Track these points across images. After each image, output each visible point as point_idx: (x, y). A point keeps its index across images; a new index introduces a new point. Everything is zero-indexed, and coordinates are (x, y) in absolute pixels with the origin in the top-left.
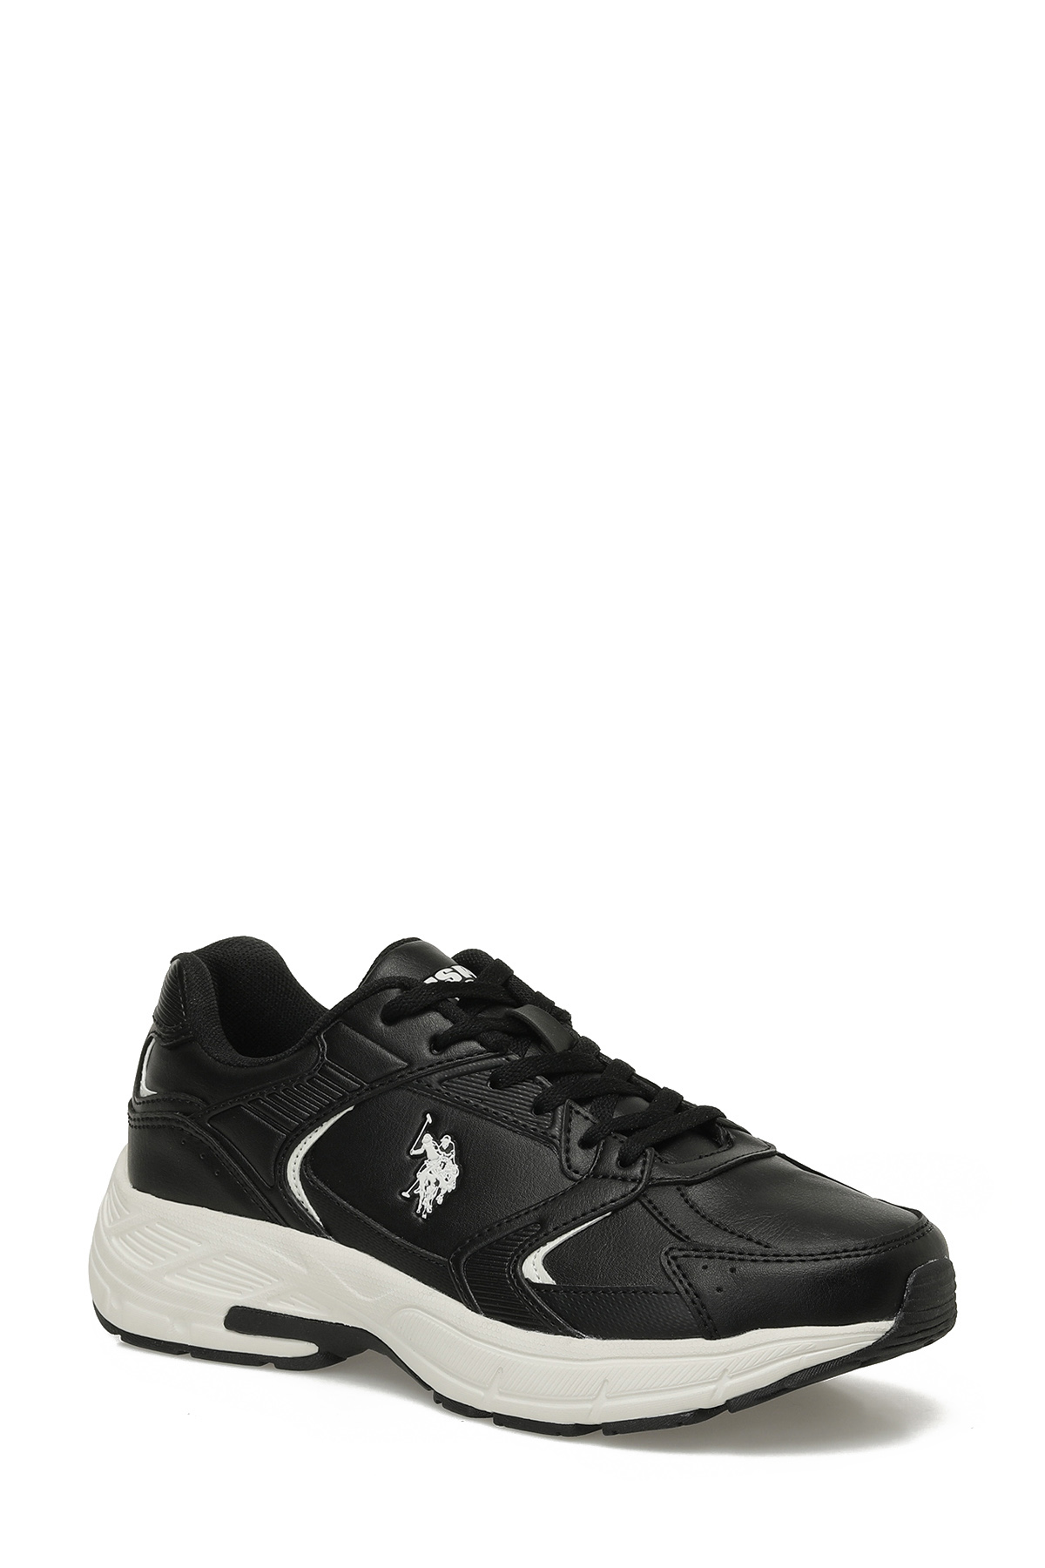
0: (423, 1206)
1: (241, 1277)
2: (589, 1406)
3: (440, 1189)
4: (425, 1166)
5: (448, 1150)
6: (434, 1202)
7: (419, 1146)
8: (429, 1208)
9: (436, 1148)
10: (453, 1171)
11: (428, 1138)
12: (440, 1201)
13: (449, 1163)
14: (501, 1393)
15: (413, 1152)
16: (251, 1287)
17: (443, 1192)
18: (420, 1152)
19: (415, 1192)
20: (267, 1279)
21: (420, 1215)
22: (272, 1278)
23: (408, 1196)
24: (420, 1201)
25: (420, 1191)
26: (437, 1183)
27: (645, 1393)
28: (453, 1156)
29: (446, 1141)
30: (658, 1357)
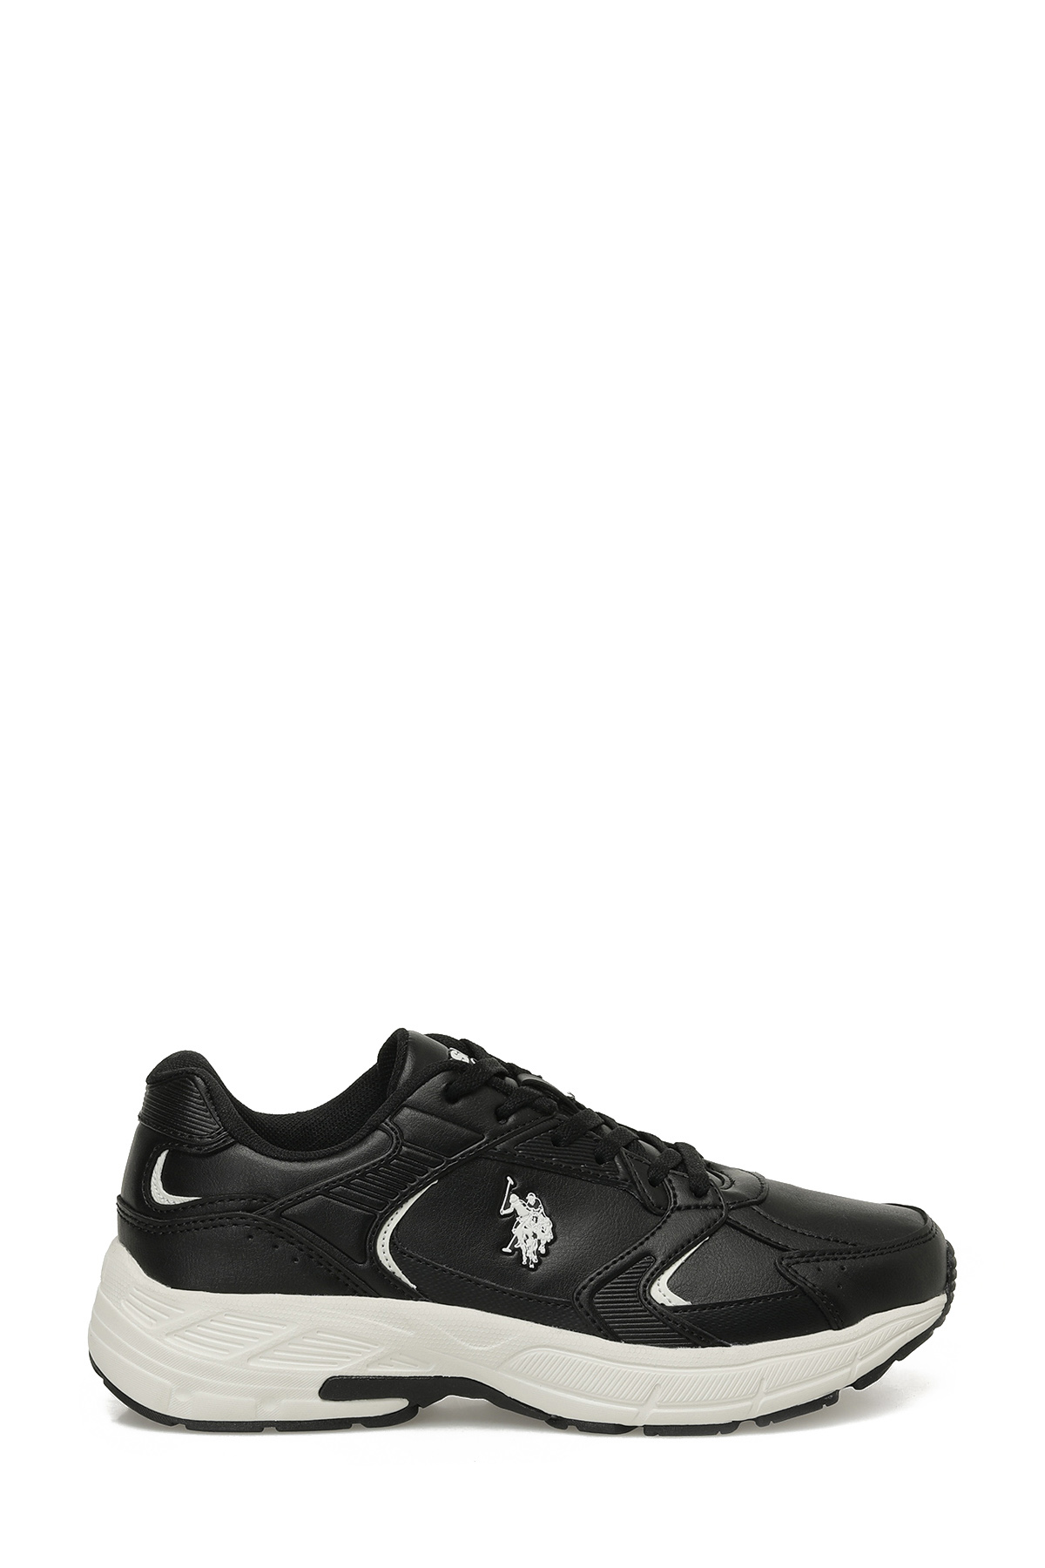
0: (528, 1258)
1: (336, 1349)
2: (749, 1403)
3: (539, 1241)
4: (518, 1223)
5: (536, 1205)
6: (538, 1253)
7: (508, 1205)
8: (534, 1258)
9: (524, 1205)
10: (546, 1223)
11: (514, 1197)
12: (543, 1251)
13: (541, 1217)
14: (659, 1407)
15: (503, 1212)
16: (348, 1357)
17: (543, 1243)
18: (509, 1211)
19: (516, 1246)
20: (365, 1347)
21: (527, 1266)
22: (370, 1345)
23: (510, 1251)
24: (524, 1253)
25: (521, 1244)
26: (535, 1236)
27: (792, 1385)
28: (542, 1210)
29: (532, 1198)
30: (801, 1352)
